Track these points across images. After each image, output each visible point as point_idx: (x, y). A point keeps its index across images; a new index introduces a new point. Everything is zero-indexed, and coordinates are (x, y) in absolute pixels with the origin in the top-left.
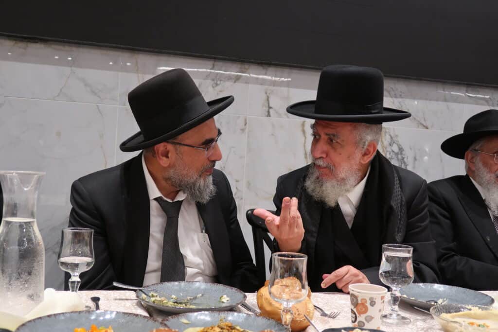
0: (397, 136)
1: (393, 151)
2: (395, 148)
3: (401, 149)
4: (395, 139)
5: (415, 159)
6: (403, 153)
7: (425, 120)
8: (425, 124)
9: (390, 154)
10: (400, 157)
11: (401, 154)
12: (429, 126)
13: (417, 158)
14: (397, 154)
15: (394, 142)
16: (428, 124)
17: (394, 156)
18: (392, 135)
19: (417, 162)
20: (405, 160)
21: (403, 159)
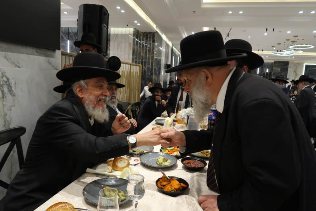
0: (5, 72)
1: (4, 81)
2: (5, 79)
3: (8, 79)
4: (4, 74)
5: (15, 84)
6: (9, 81)
7: (18, 64)
8: (18, 65)
9: (2, 82)
10: (8, 83)
11: (8, 82)
12: (21, 67)
13: (17, 83)
14: (6, 82)
15: (4, 76)
16: (20, 65)
17: (5, 83)
18: (3, 72)
19: (16, 86)
20: (11, 84)
21: (9, 84)
